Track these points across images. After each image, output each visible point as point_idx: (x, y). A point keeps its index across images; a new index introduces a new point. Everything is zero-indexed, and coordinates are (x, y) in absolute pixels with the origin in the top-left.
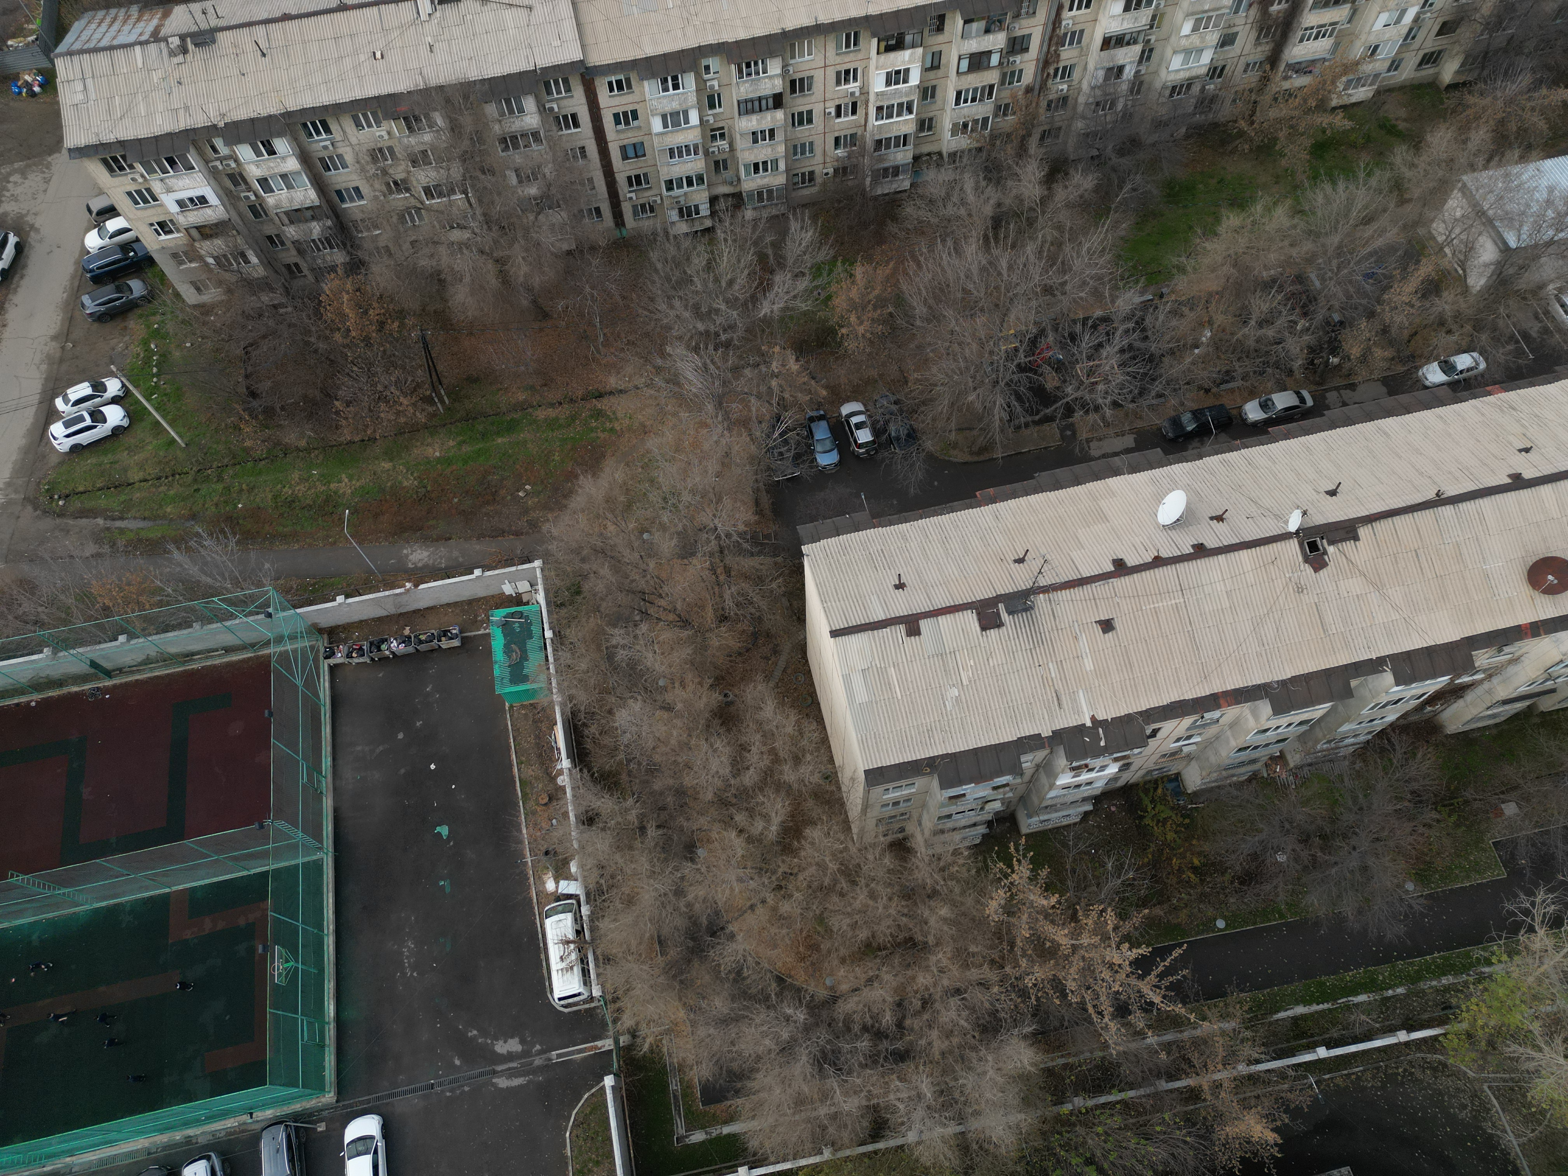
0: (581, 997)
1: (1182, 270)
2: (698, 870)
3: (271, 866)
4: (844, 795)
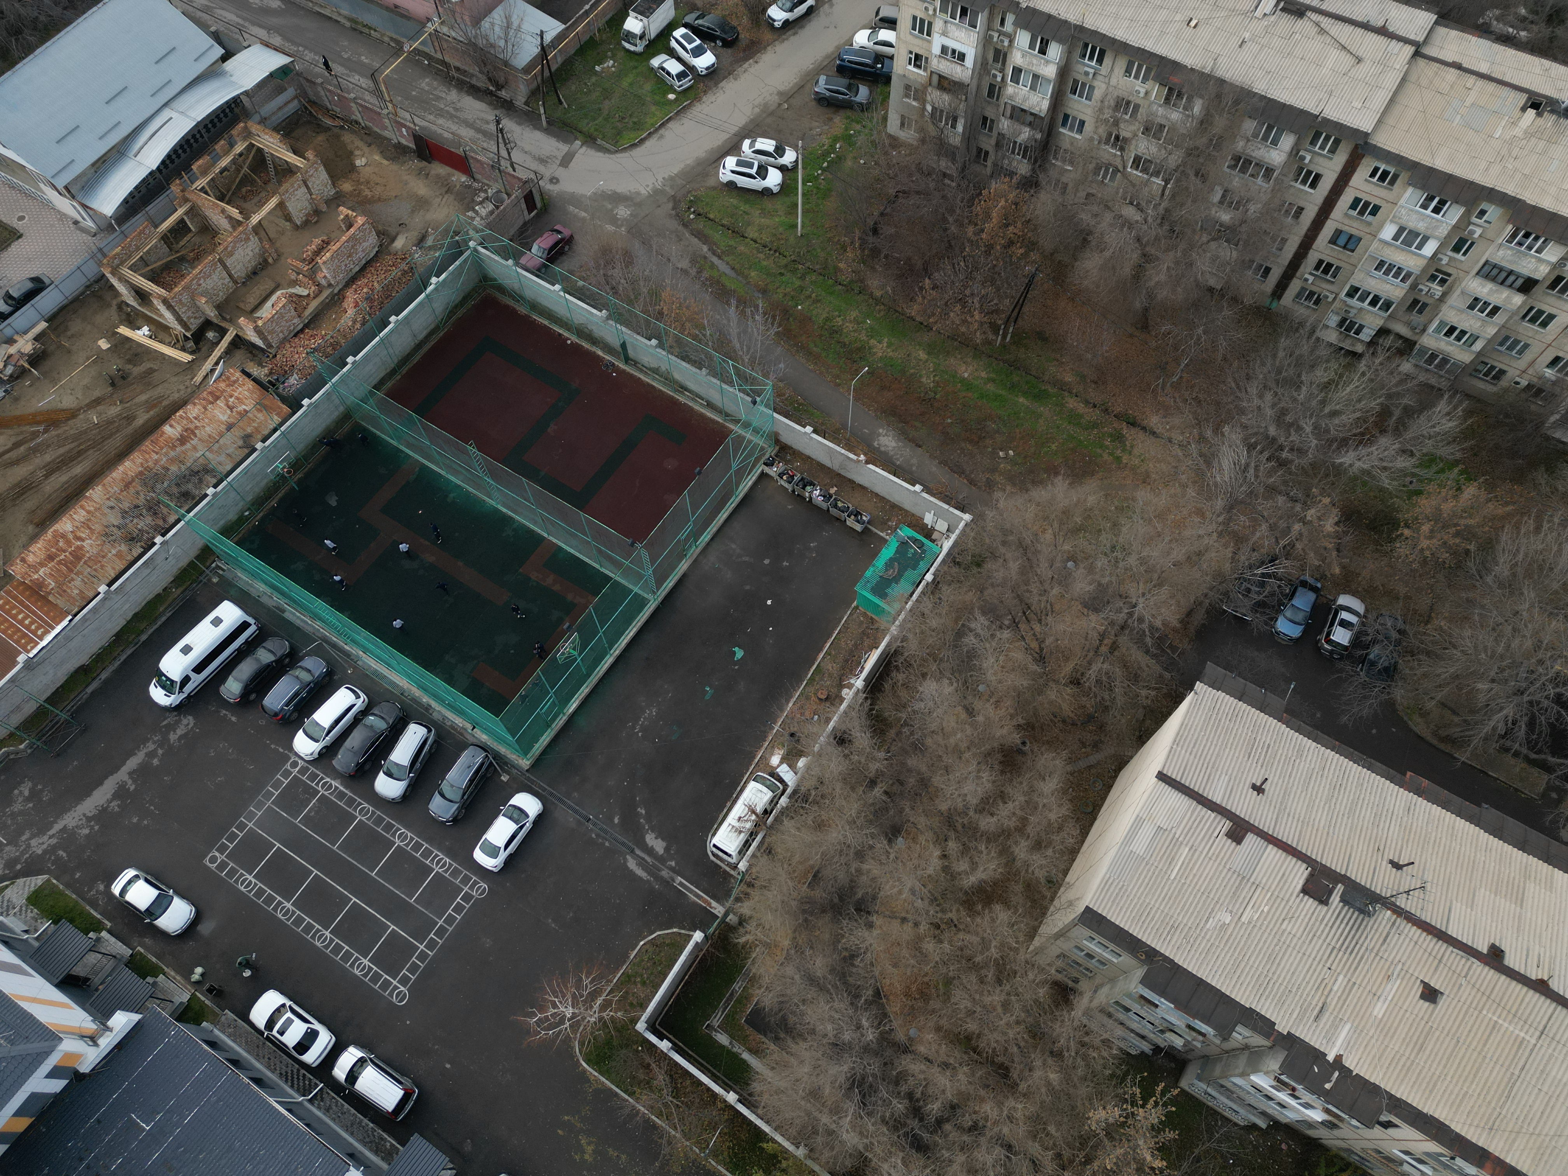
0: (729, 859)
2: (888, 852)
3: (616, 577)
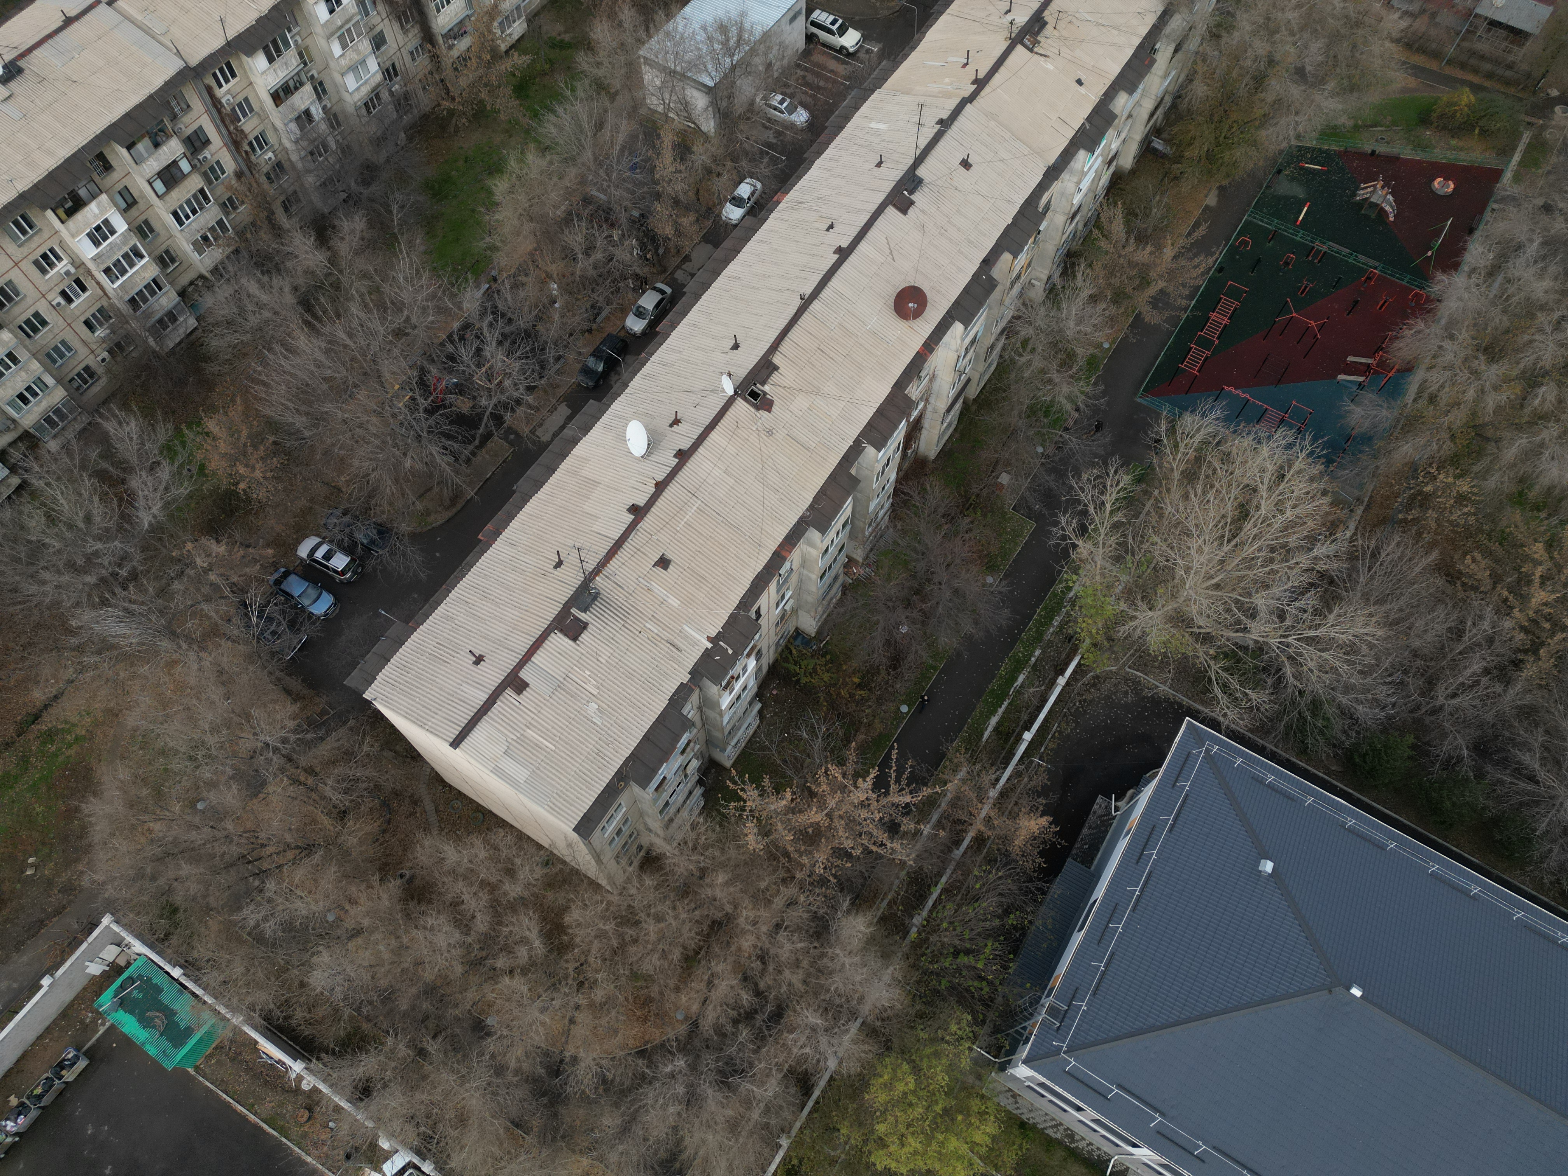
1: (493, 248)
2: (500, 1037)
4: (573, 864)
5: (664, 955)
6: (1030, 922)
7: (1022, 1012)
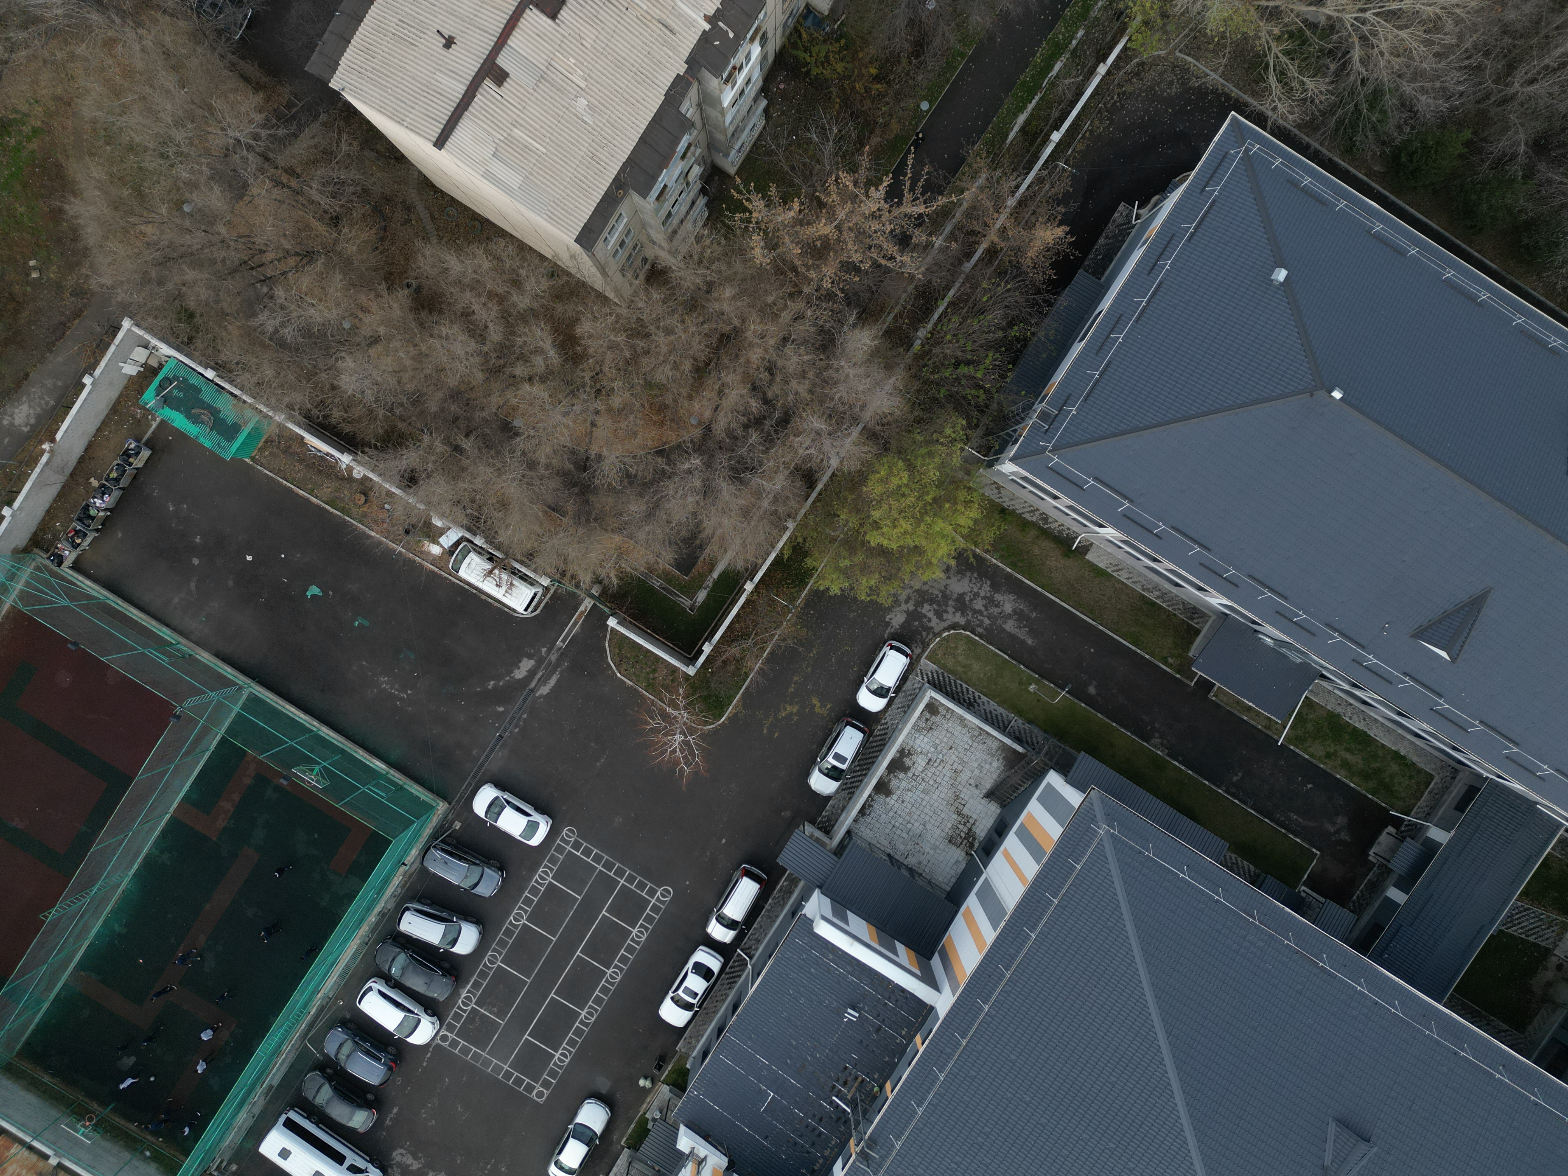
0: (539, 595)
2: (528, 436)
3: (220, 732)
4: (578, 276)
5: (676, 366)
6: (1033, 334)
7: (1014, 417)
